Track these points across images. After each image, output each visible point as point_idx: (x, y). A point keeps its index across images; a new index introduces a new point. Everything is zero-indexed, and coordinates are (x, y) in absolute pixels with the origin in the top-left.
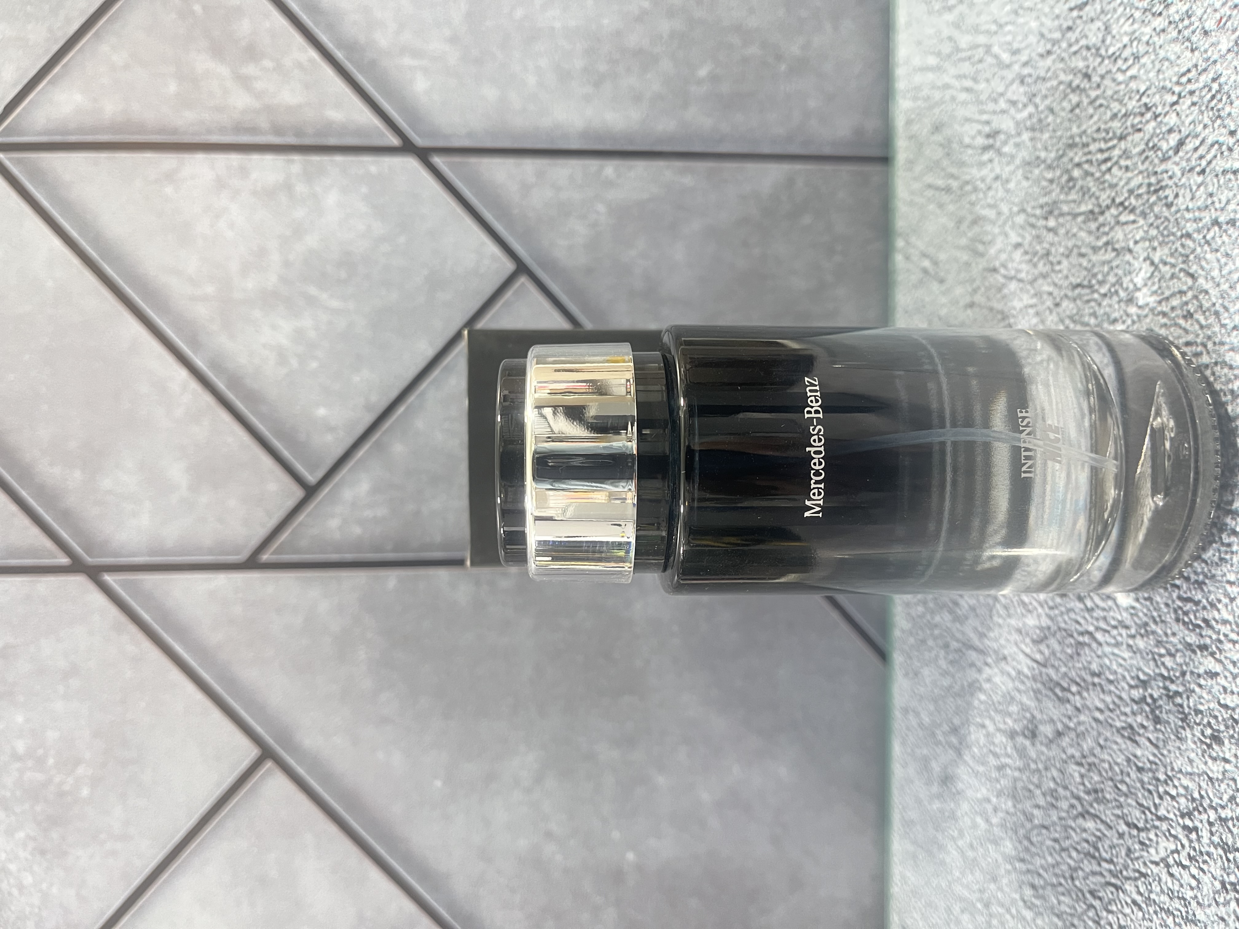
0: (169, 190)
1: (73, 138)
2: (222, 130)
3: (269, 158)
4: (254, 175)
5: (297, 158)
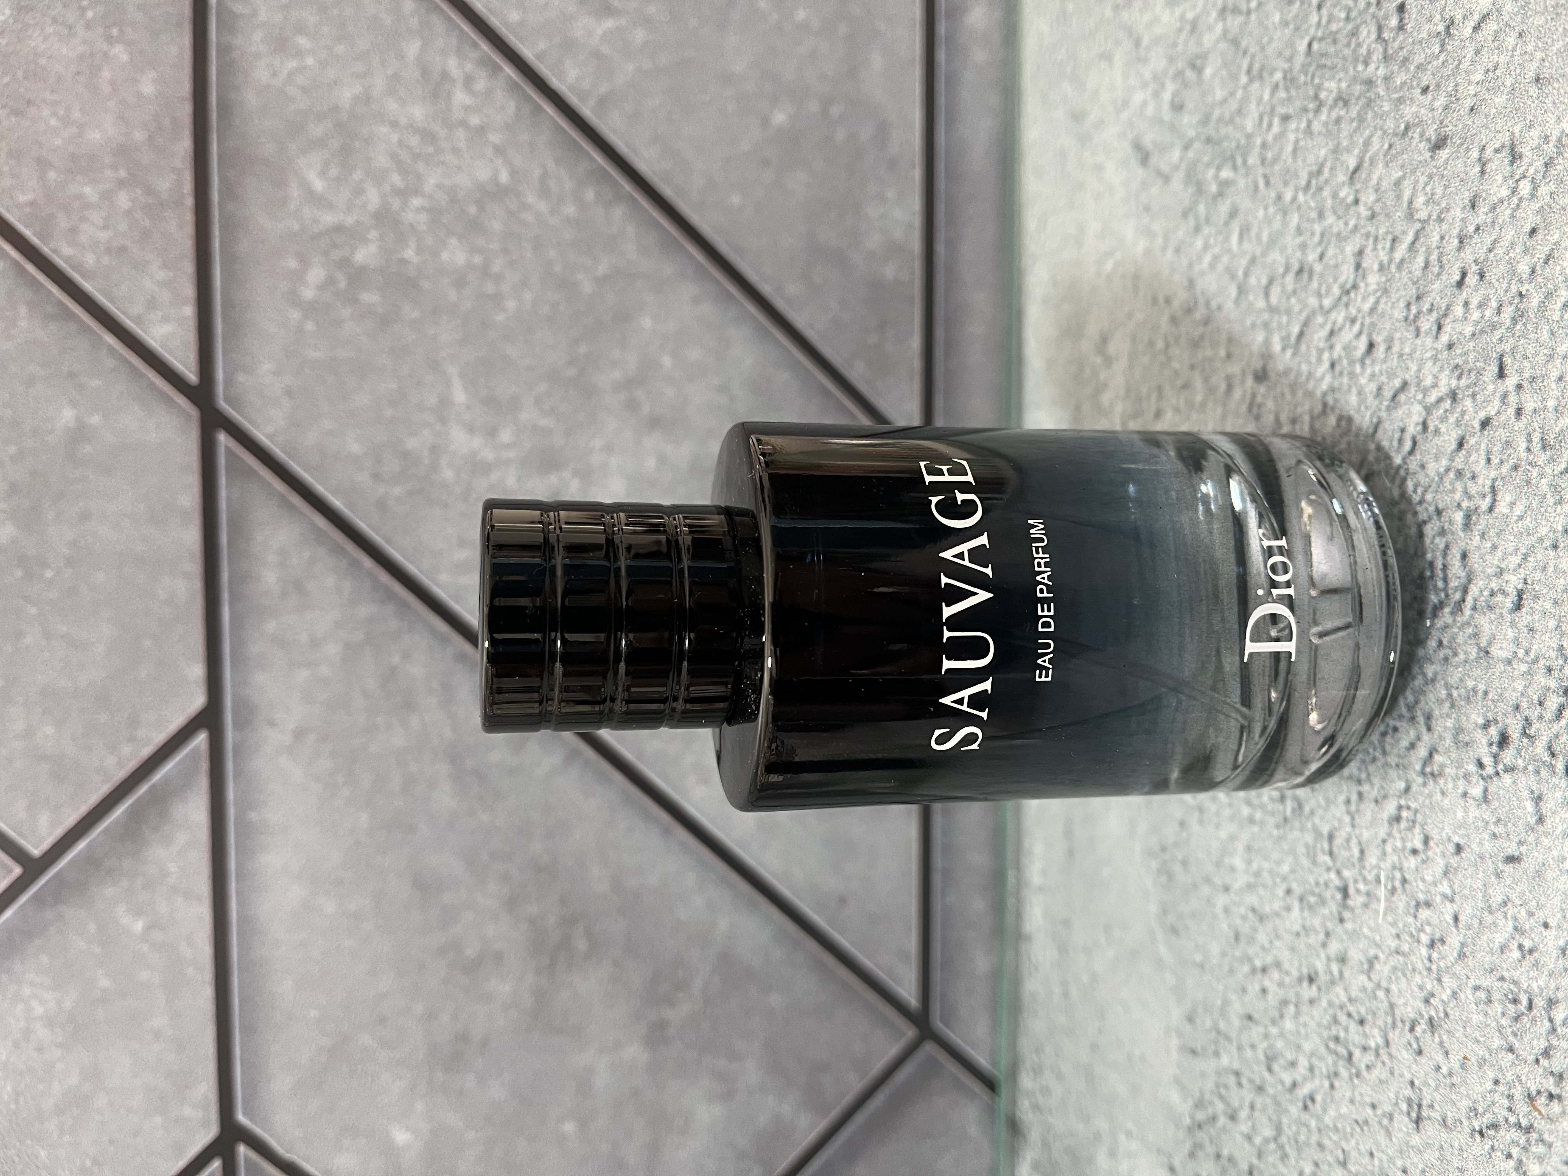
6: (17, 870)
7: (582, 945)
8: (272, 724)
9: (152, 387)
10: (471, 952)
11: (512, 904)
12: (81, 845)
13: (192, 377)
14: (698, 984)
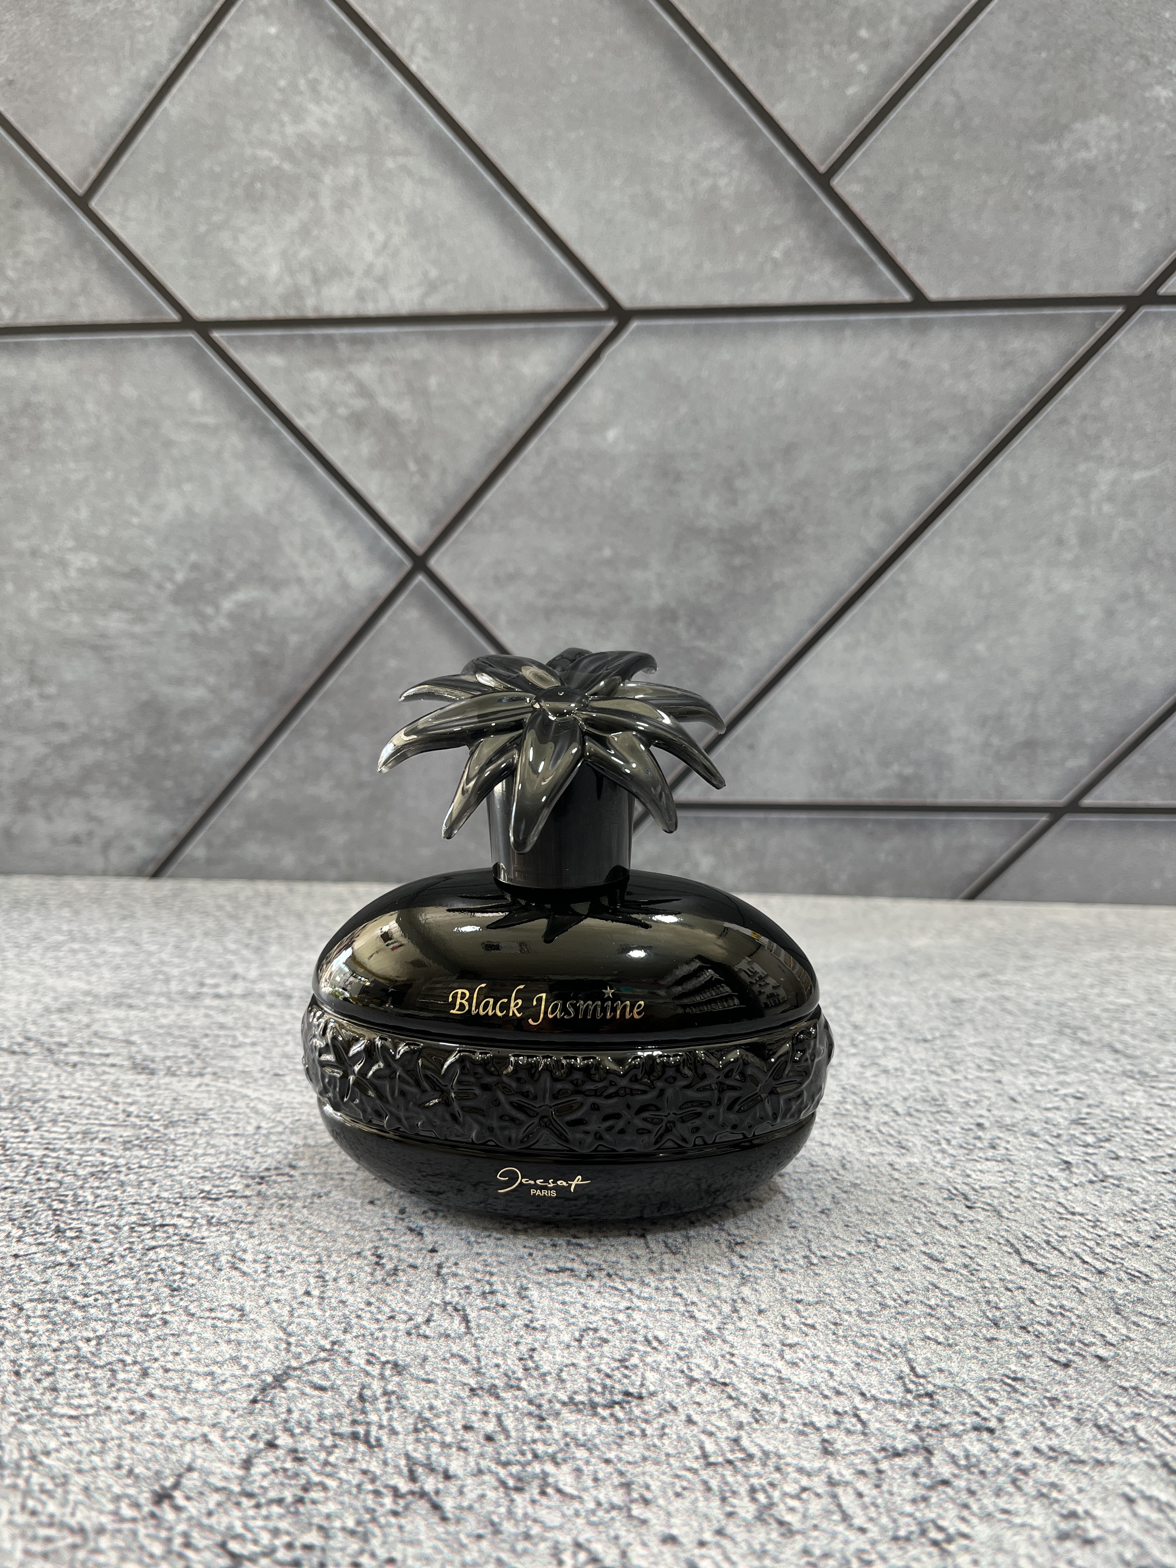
0: (434, 273)
1: (530, 326)
2: (383, 338)
3: (338, 310)
4: (351, 292)
5: (310, 314)
6: (822, 168)
7: (737, 561)
8: (912, 345)
9: (1158, 263)
10: (739, 483)
11: (771, 512)
12: (836, 214)
13: (1163, 291)
14: (701, 644)
